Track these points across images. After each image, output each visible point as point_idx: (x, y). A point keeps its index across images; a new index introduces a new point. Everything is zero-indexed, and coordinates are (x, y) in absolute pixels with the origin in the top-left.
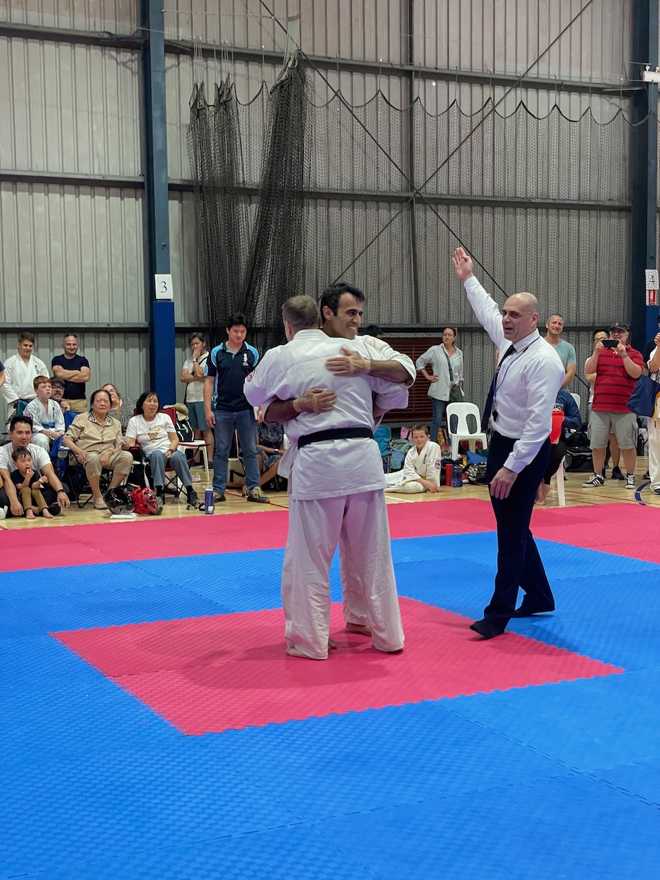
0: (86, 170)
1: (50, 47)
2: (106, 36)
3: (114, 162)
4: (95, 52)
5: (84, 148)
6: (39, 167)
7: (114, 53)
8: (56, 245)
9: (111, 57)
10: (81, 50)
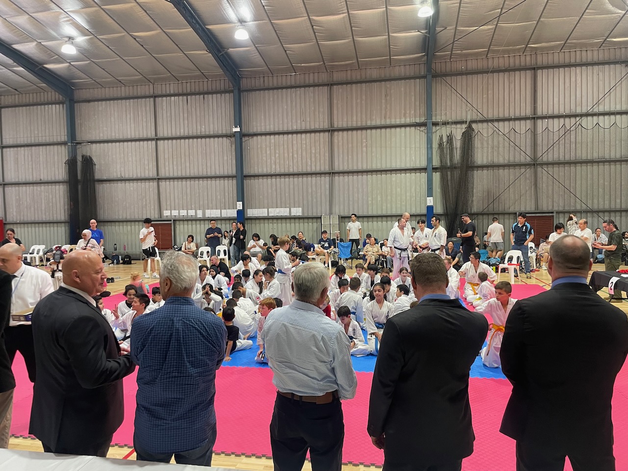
0: (408, 166)
1: (398, 129)
2: (415, 123)
3: (418, 162)
4: (413, 129)
5: (408, 159)
6: (394, 167)
7: (419, 128)
8: (399, 190)
9: (418, 129)
10: (408, 129)
